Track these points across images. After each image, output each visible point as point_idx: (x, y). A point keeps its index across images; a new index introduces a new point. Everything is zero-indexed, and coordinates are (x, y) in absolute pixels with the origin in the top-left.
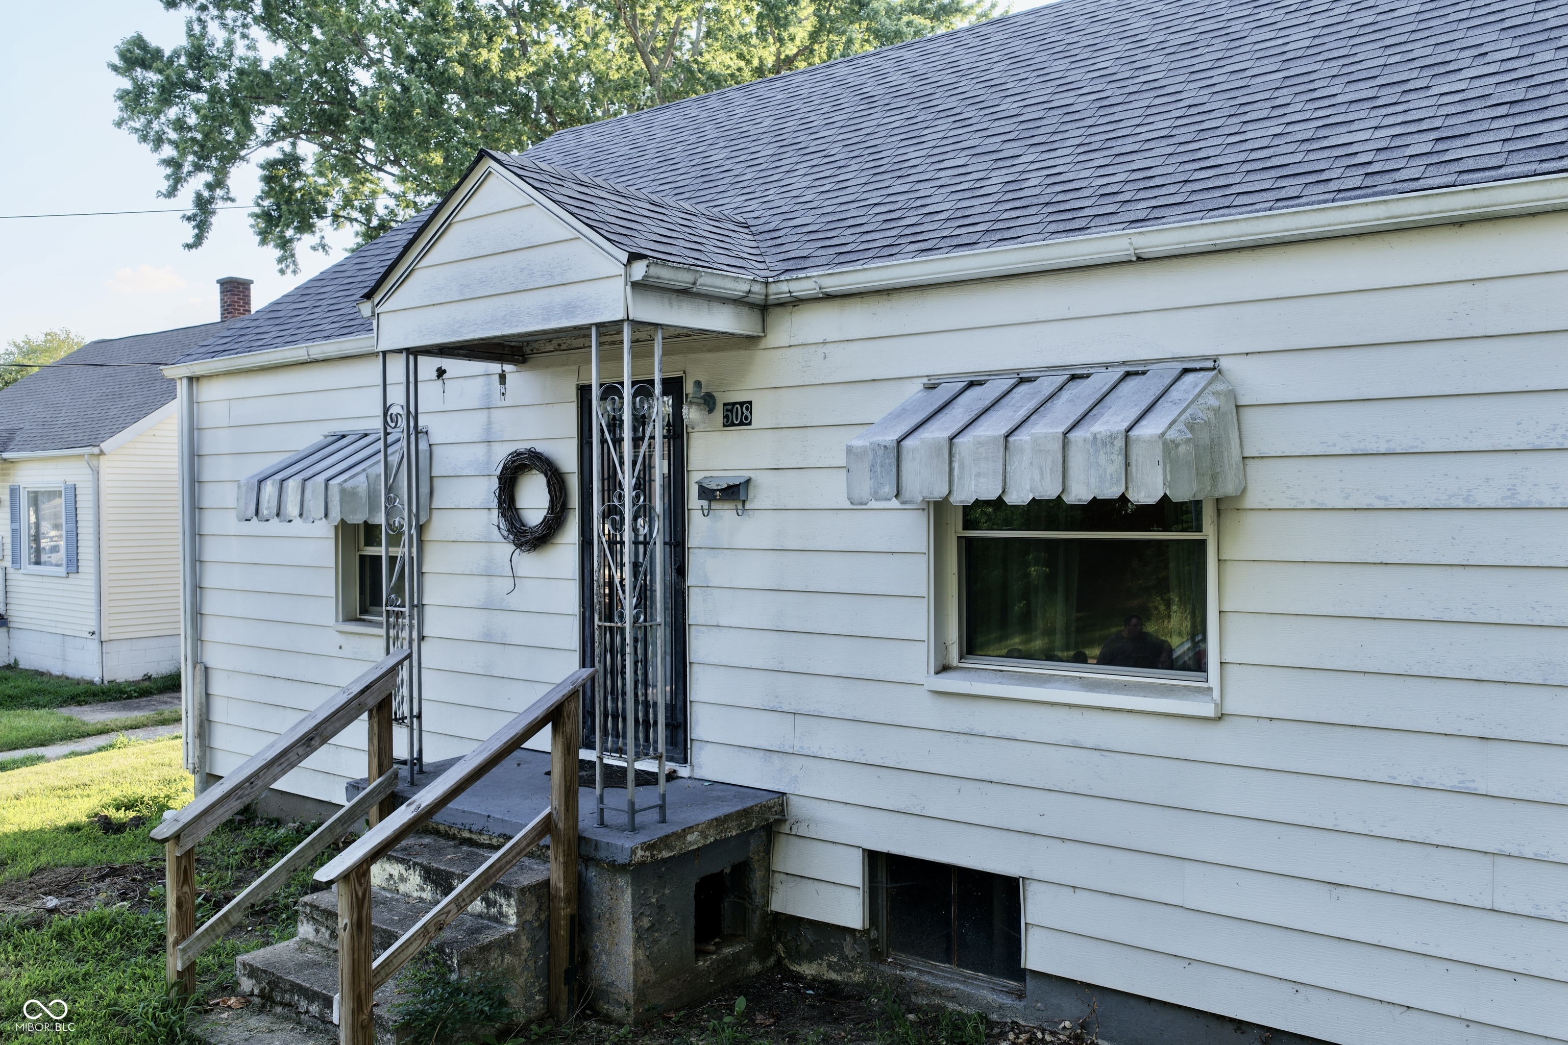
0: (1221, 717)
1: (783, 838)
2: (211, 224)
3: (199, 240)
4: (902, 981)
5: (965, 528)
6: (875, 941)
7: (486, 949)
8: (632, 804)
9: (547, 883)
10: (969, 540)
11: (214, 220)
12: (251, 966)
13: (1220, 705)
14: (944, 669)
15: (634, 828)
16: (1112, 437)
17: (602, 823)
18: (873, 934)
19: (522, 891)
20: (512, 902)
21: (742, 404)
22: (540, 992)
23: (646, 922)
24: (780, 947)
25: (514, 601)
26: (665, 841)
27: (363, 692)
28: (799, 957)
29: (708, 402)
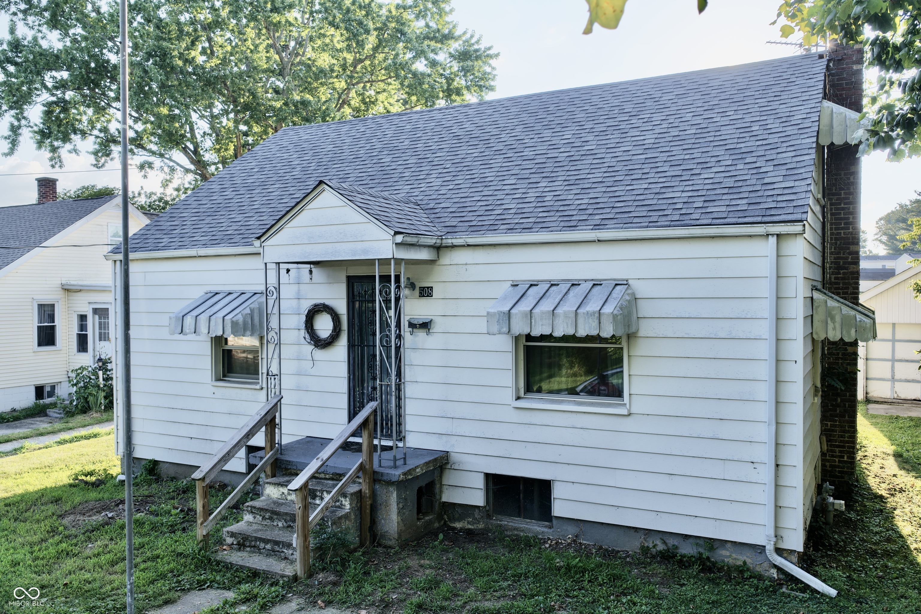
0: (629, 415)
1: (447, 471)
2: (19, 142)
3: (12, 151)
4: (501, 526)
5: (526, 341)
6: (488, 511)
7: (340, 518)
8: (395, 457)
9: (360, 491)
10: (527, 346)
11: (21, 138)
12: (232, 532)
13: (629, 410)
14: (518, 398)
15: (395, 467)
16: (594, 313)
17: (380, 466)
18: (487, 508)
19: (352, 494)
20: (348, 499)
21: (428, 288)
22: (358, 536)
23: (401, 506)
24: (445, 517)
25: (313, 372)
26: (409, 472)
27: (266, 414)
28: (454, 520)
29: (412, 286)
